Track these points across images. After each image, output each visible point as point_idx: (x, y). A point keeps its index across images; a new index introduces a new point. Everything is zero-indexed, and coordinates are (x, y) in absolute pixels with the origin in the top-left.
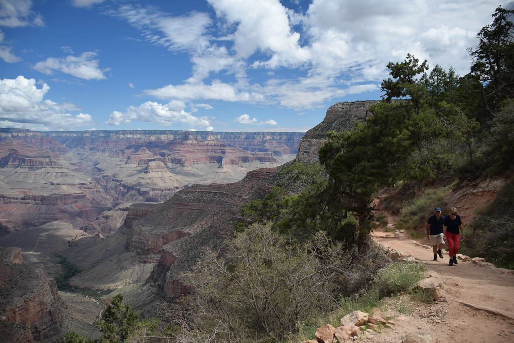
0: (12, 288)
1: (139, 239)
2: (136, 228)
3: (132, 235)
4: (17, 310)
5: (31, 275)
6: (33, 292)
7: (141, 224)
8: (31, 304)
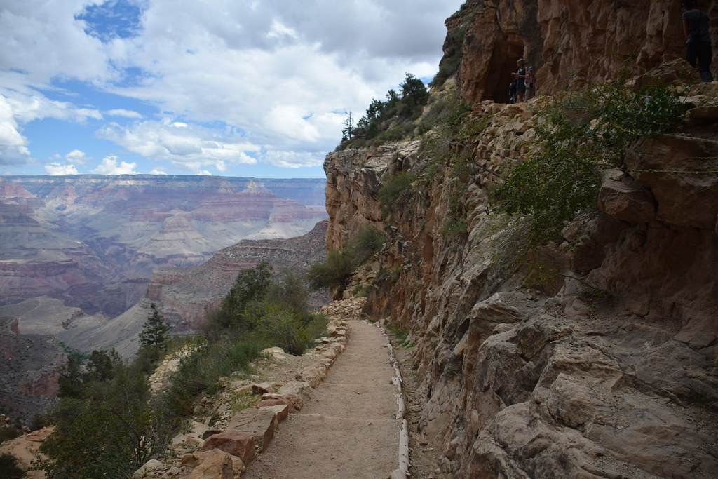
0: (23, 360)
1: (173, 310)
2: (168, 296)
3: (163, 306)
4: (33, 386)
5: (43, 346)
6: (52, 364)
7: (175, 291)
8: (50, 379)
